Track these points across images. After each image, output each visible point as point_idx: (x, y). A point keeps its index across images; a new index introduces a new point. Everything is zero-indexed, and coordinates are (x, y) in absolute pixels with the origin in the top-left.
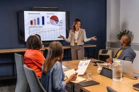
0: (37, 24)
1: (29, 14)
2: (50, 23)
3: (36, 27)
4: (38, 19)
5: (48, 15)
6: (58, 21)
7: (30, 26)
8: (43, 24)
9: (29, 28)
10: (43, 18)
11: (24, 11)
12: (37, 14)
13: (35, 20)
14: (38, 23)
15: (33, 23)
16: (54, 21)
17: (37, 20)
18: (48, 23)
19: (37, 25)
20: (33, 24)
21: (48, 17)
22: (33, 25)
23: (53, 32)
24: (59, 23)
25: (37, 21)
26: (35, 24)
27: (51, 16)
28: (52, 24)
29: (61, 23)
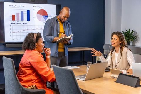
0: (20, 19)
1: (10, 6)
2: (37, 18)
3: (19, 23)
4: (22, 13)
5: (35, 8)
6: (47, 16)
8: (28, 19)
9: (11, 24)
10: (28, 11)
12: (21, 6)
13: (18, 14)
14: (22, 19)
15: (16, 18)
16: (42, 16)
17: (20, 14)
18: (34, 19)
19: (20, 21)
21: (34, 10)
22: (16, 21)
23: (40, 30)
24: (48, 19)
25: (20, 16)
26: (18, 19)
27: (38, 9)
28: (40, 19)
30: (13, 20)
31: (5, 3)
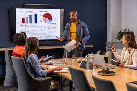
0: (29, 22)
1: (21, 11)
2: (43, 20)
3: (28, 25)
4: (31, 17)
5: (41, 13)
6: (52, 19)
7: (22, 24)
8: (36, 22)
9: (21, 26)
10: (36, 15)
12: (29, 11)
13: (27, 18)
14: (31, 21)
16: (48, 19)
17: (29, 18)
18: (41, 21)
20: (25, 22)
23: (46, 30)
24: (52, 21)
25: (29, 19)
26: (27, 22)
27: (44, 13)
28: (45, 22)
29: (55, 21)
30: (23, 22)
31: (17, 9)
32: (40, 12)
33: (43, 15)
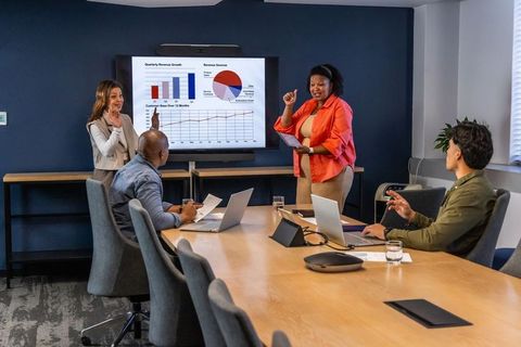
0: (171, 96)
1: (146, 65)
2: (213, 92)
3: (169, 106)
4: (176, 81)
5: (208, 69)
6: (240, 88)
7: (151, 101)
8: (192, 95)
9: (147, 108)
10: (191, 77)
11: (134, 58)
12: (173, 65)
13: (165, 84)
14: (176, 95)
15: (160, 92)
16: (228, 88)
17: (171, 84)
18: (207, 93)
19: (171, 101)
20: (160, 96)
21: (207, 74)
22: (160, 101)
23: (222, 121)
24: (242, 93)
25: (171, 88)
26: (166, 96)
27: (216, 71)
28: (220, 95)
29: (251, 93)
32: (204, 68)
33: (214, 75)
